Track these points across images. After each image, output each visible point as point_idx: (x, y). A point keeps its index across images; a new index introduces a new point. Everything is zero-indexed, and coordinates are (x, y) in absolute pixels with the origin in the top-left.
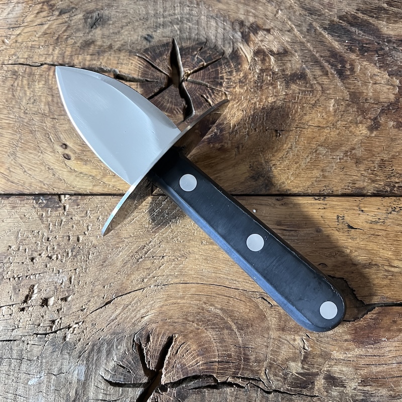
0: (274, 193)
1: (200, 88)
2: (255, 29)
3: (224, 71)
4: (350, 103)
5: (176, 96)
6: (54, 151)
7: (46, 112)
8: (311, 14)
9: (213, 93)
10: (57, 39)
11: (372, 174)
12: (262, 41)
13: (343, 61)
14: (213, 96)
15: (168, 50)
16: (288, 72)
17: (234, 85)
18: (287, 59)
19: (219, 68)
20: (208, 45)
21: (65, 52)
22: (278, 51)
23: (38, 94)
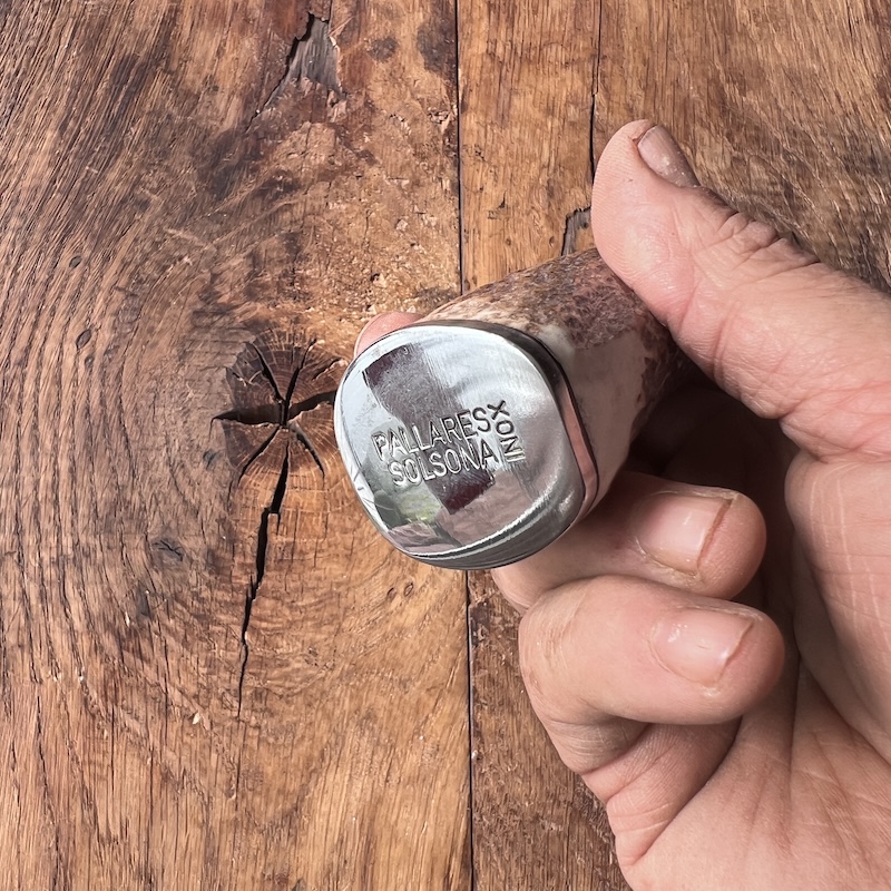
1: (304, 380)
2: (209, 294)
3: (278, 344)
4: (334, 182)
5: (313, 416)
6: (401, 613)
7: (332, 629)
8: (192, 216)
9: (311, 361)
10: (196, 616)
12: (231, 287)
14: (317, 362)
15: (235, 426)
16: (285, 255)
17: (300, 331)
18: (264, 256)
19: (272, 351)
20: (231, 365)
21: (226, 602)
23: (300, 646)
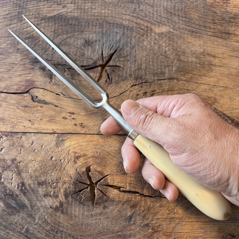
0: (56, 134)
2: (56, 209)
3: (72, 188)
5: (93, 178)
8: (31, 215)
11: (18, 141)
12: (54, 202)
13: (21, 190)
15: (96, 201)
16: (45, 186)
17: (68, 181)
18: (45, 193)
19: (74, 190)
22: (48, 197)
